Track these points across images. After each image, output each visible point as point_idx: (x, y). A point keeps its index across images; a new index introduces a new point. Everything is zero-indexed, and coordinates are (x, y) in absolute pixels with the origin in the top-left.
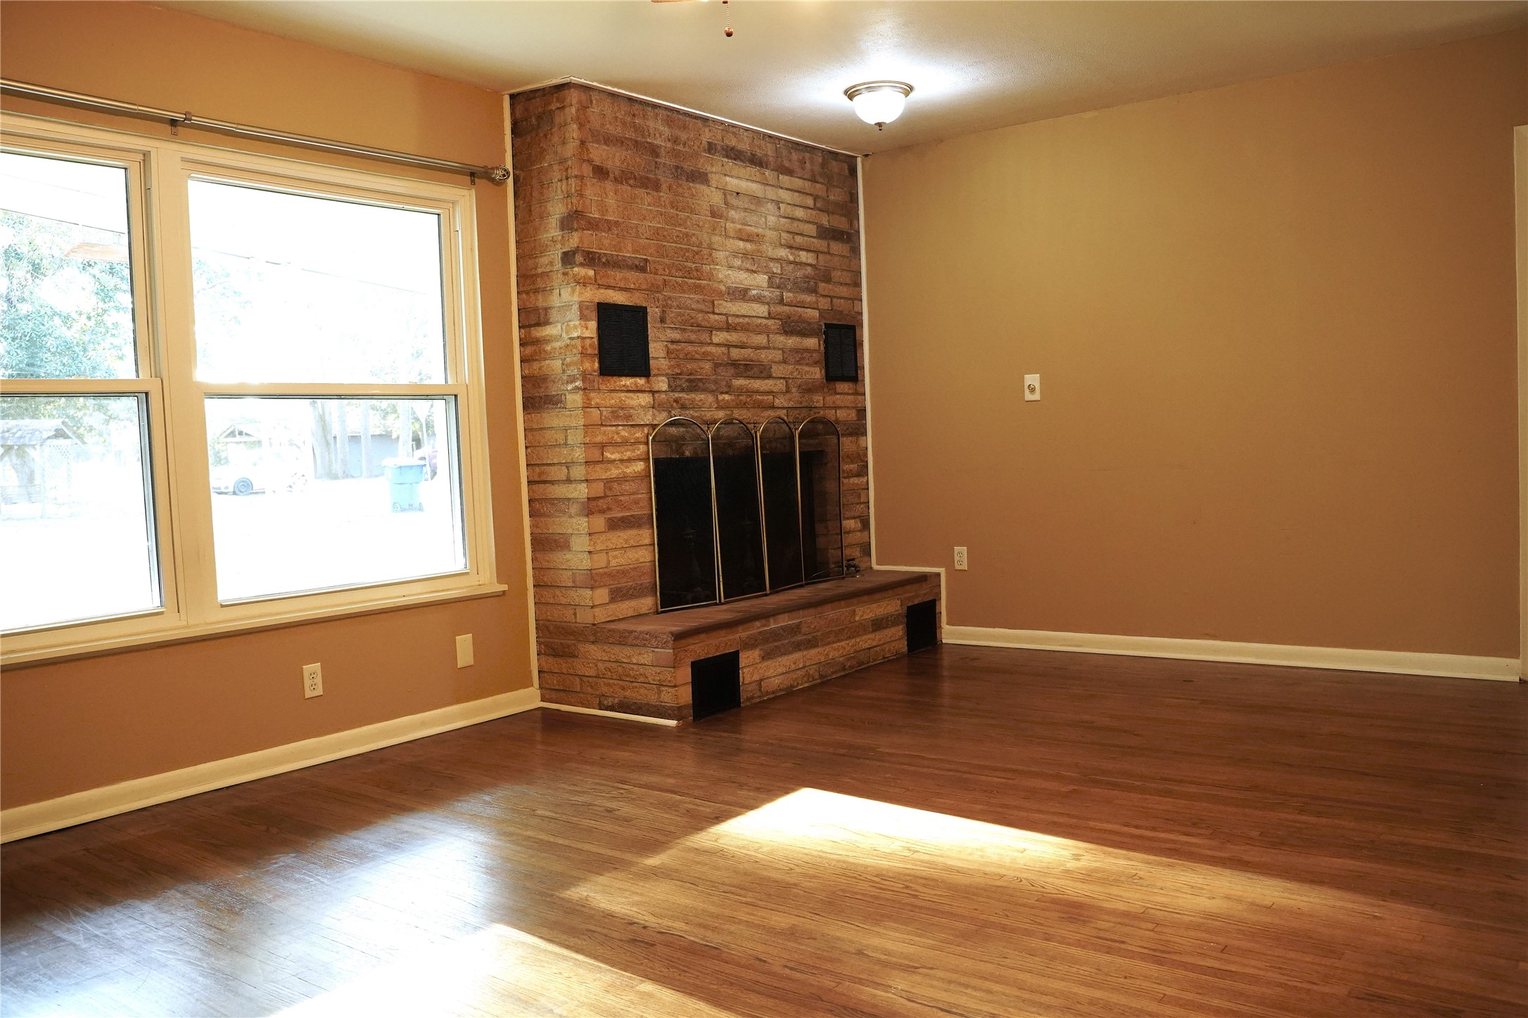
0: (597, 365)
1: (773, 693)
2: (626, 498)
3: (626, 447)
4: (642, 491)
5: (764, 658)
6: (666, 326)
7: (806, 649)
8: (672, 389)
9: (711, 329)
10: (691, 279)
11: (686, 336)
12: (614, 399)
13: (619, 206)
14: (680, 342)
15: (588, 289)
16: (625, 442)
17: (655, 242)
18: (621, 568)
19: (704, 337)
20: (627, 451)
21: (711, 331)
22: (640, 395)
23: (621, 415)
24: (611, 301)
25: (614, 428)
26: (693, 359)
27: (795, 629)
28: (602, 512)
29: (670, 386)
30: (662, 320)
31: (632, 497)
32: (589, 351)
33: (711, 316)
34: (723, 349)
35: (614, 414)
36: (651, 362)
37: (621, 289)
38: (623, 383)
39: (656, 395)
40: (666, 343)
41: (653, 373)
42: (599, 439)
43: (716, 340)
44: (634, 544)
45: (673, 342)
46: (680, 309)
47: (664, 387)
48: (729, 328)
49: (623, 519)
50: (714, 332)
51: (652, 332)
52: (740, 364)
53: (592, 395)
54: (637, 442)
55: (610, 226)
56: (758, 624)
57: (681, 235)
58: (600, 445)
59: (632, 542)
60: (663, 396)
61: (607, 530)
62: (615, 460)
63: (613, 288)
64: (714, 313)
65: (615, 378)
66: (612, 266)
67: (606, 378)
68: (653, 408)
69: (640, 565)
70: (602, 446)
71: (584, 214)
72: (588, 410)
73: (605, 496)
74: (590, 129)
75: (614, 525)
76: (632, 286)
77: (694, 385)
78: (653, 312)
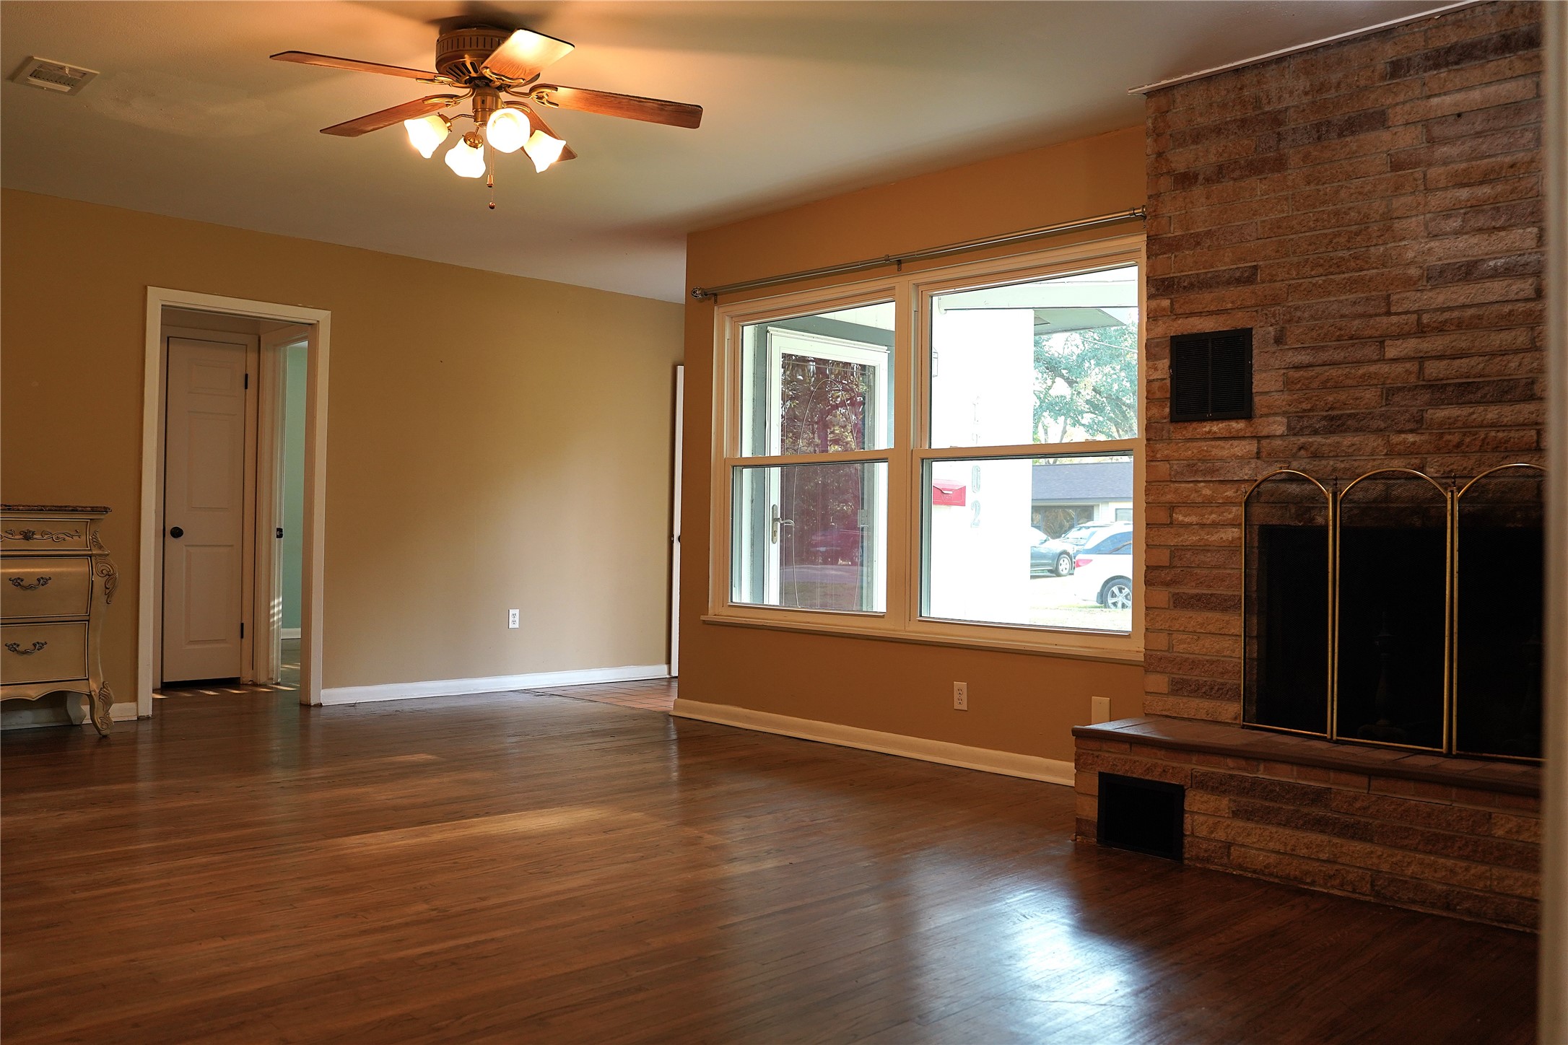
0: (1167, 410)
1: (1255, 872)
2: (1205, 572)
3: (1210, 509)
4: (1233, 566)
5: (1235, 814)
6: (1287, 347)
7: (1339, 835)
8: (1292, 431)
9: (1381, 339)
10: (1344, 273)
11: (1324, 356)
12: (1192, 450)
13: (1212, 212)
14: (1312, 366)
15: (1161, 322)
16: (1208, 503)
17: (1274, 239)
18: (1191, 656)
19: (1370, 351)
20: (1211, 513)
21: (1383, 342)
22: (1236, 443)
23: (1201, 468)
24: (1195, 331)
25: (1192, 485)
26: (1338, 386)
27: (1318, 797)
28: (1168, 584)
29: (1289, 428)
30: (1279, 340)
31: (1215, 572)
32: (1158, 395)
33: (1385, 319)
34: (1408, 365)
35: (1191, 467)
36: (1256, 399)
37: (1211, 313)
38: (1207, 429)
39: (1264, 442)
40: (1283, 371)
41: (1257, 412)
42: (1169, 497)
43: (1391, 352)
44: (1213, 631)
45: (1297, 367)
46: (1316, 320)
47: (1279, 429)
48: (1421, 331)
49: (1199, 598)
50: (1388, 342)
51: (1257, 361)
52: (1450, 384)
53: (1159, 446)
54: (1229, 502)
55: (1197, 241)
56: (1230, 762)
57: (1325, 216)
58: (1167, 505)
59: (1211, 628)
60: (1279, 442)
61: (1172, 607)
62: (1191, 524)
63: (1200, 314)
64: (1388, 313)
65: (1195, 425)
66: (1198, 287)
67: (1179, 425)
68: (1258, 458)
69: (1223, 659)
70: (1172, 508)
71: (1159, 237)
72: (1153, 463)
73: (1171, 567)
74: (1171, 135)
75: (1180, 602)
76: (1229, 306)
77: (1336, 424)
78: (1263, 333)
